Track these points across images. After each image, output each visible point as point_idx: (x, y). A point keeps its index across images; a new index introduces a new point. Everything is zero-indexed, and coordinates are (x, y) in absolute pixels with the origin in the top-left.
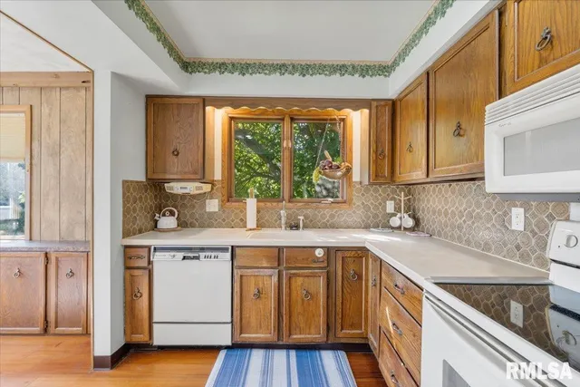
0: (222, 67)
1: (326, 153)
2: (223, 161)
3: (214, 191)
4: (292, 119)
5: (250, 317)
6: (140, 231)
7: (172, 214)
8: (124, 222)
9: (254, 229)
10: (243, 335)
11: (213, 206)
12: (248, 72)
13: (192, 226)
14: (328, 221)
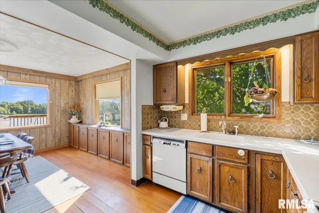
0: (184, 43)
1: (255, 83)
2: (189, 93)
3: (185, 109)
4: (231, 63)
5: (196, 182)
6: (151, 128)
7: (166, 120)
8: (142, 123)
9: (205, 132)
10: (192, 191)
11: (184, 117)
12: (198, 42)
13: (175, 127)
14: (259, 130)
